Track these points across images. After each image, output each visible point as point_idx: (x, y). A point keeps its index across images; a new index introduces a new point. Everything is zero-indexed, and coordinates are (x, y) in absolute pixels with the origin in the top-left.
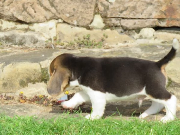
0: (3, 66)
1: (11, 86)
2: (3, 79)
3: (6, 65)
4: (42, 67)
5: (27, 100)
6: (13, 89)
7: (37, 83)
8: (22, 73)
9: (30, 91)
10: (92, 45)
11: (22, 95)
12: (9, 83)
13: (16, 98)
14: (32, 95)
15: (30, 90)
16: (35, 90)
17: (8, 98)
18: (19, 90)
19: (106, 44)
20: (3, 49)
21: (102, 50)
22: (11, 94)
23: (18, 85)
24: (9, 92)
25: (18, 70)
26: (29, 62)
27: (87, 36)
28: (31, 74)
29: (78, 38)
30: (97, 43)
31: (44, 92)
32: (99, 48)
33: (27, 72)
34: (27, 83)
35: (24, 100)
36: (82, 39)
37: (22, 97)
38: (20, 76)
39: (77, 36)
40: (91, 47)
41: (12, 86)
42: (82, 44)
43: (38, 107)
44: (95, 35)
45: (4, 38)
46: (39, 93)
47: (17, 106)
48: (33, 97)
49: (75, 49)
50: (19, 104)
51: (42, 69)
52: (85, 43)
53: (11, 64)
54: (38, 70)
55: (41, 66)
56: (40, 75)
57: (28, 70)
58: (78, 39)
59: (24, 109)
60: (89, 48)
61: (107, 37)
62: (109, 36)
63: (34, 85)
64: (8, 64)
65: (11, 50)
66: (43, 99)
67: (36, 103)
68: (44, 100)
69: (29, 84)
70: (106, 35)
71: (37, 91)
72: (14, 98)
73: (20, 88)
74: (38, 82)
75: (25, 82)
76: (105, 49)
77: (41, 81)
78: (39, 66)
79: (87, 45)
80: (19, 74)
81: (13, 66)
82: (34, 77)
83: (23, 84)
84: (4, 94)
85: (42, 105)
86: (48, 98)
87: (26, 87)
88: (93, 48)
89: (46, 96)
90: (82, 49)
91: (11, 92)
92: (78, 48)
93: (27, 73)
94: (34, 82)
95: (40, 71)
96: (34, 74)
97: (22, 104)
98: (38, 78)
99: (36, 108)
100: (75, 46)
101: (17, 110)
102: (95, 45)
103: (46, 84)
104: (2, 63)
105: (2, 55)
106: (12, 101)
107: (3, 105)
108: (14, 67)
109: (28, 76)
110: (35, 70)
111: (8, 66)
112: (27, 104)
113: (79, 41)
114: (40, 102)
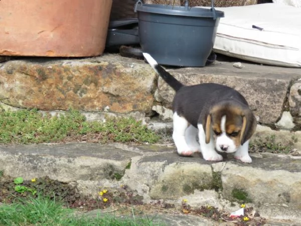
0: (164, 165)
1: (172, 192)
2: (163, 181)
3: (168, 164)
4: (215, 171)
5: (191, 210)
6: (174, 195)
7: (205, 190)
8: (188, 176)
9: (196, 200)
10: (278, 149)
11: (185, 204)
12: (170, 186)
13: (178, 208)
14: (199, 204)
15: (196, 198)
16: (202, 199)
17: (167, 206)
18: (181, 196)
19: (295, 150)
20: (162, 143)
21: (289, 157)
22: (171, 201)
23: (181, 191)
24: (168, 199)
25: (183, 172)
26: (198, 162)
27: (272, 137)
28: (199, 178)
29: (259, 138)
30: (283, 147)
31: (213, 202)
32: (286, 153)
33: (194, 175)
34: (193, 189)
35: (188, 210)
36: (264, 141)
37: (185, 206)
38: (185, 179)
39: (259, 136)
40: (276, 151)
41: (174, 191)
42: (264, 147)
43: (205, 220)
44: (281, 137)
45: (165, 131)
46: (207, 203)
47: (179, 217)
48: (200, 207)
49: (255, 152)
50: (181, 214)
51: (214, 173)
52: (268, 146)
53: (175, 163)
54: (209, 174)
55: (212, 168)
56: (210, 180)
57: (195, 172)
58: (260, 140)
59: (189, 222)
60: (272, 152)
61: (296, 141)
62: (299, 139)
63: (202, 193)
64: (171, 163)
65: (173, 147)
66: (212, 212)
67: (204, 216)
68: (214, 213)
69: (196, 191)
70: (295, 138)
71: (205, 200)
72: (176, 206)
73: (184, 195)
74: (207, 189)
75: (190, 188)
76: (294, 155)
77: (212, 189)
78: (210, 168)
79: (271, 149)
80: (184, 177)
81: (177, 166)
82: (203, 182)
83: (188, 190)
84: (162, 200)
85: (210, 219)
86: (218, 210)
87: (192, 195)
88: (278, 152)
89: (215, 207)
90: (263, 153)
91: (172, 199)
92: (259, 151)
93: (194, 177)
94: (202, 189)
95: (211, 175)
96: (203, 179)
97: (185, 215)
98: (208, 185)
99: (203, 222)
100: (256, 148)
101: (180, 221)
102: (282, 149)
103: (217, 193)
104: (163, 161)
105: (161, 151)
106: (173, 210)
107: (161, 214)
108: (178, 168)
109: (195, 180)
110: (205, 173)
111: (171, 165)
112: (191, 216)
113: (260, 143)
114: (208, 214)
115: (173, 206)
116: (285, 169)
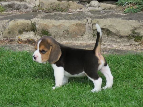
0: (8, 22)
1: (13, 34)
2: (8, 29)
3: (10, 21)
4: (32, 22)
5: (23, 42)
6: (14, 35)
7: (29, 32)
8: (20, 26)
9: (25, 37)
10: (61, 10)
11: (20, 39)
12: (12, 31)
13: (16, 41)
14: (26, 39)
15: (24, 36)
16: (27, 36)
17: (11, 41)
18: (18, 35)
19: (69, 10)
20: (7, 12)
21: (67, 13)
22: (13, 38)
23: (17, 33)
24: (11, 37)
25: (17, 24)
26: (24, 19)
27: (58, 5)
28: (25, 26)
29: (52, 6)
30: (64, 9)
31: (33, 37)
32: (66, 12)
33: (23, 25)
34: (23, 32)
35: (21, 42)
36: (55, 7)
37: (19, 40)
38: (19, 27)
39: (52, 5)
40: (60, 11)
41: (14, 33)
42: (55, 9)
43: (30, 46)
44: (63, 4)
45: (8, 5)
46: (30, 37)
47: (17, 45)
48: (27, 40)
49: (51, 12)
50: (18, 44)
51: (32, 23)
53: (13, 20)
54: (30, 24)
55: (31, 21)
56: (31, 27)
57: (23, 24)
58: (53, 7)
59: (22, 47)
60: (59, 12)
61: (70, 6)
62: (71, 4)
63: (27, 33)
64: (12, 20)
65: (12, 13)
66: (32, 42)
67: (29, 44)
68: (33, 42)
69: (24, 32)
70: (69, 4)
71: (29, 36)
73: (19, 35)
74: (29, 31)
75: (21, 31)
76: (69, 12)
77: (32, 31)
78: (30, 21)
79: (58, 10)
80: (18, 26)
82: (27, 28)
83: (21, 32)
84: (8, 38)
85: (32, 45)
86: (36, 41)
87: (22, 34)
88: (62, 12)
89: (34, 39)
90: (55, 13)
91: (13, 37)
92: (53, 12)
93: (23, 26)
94: (27, 31)
95: (31, 24)
96: (27, 26)
97: (20, 44)
98: (30, 29)
99: (28, 46)
100: (51, 11)
101: (18, 47)
102: (63, 10)
103: (34, 32)
104: (8, 19)
105: (7, 15)
106: (14, 42)
107: (9, 44)
108: (15, 22)
109: (24, 28)
110: (28, 24)
111: (11, 21)
112: (23, 44)
113: (53, 8)
114: (31, 43)
115: (14, 40)
116: (65, 19)
